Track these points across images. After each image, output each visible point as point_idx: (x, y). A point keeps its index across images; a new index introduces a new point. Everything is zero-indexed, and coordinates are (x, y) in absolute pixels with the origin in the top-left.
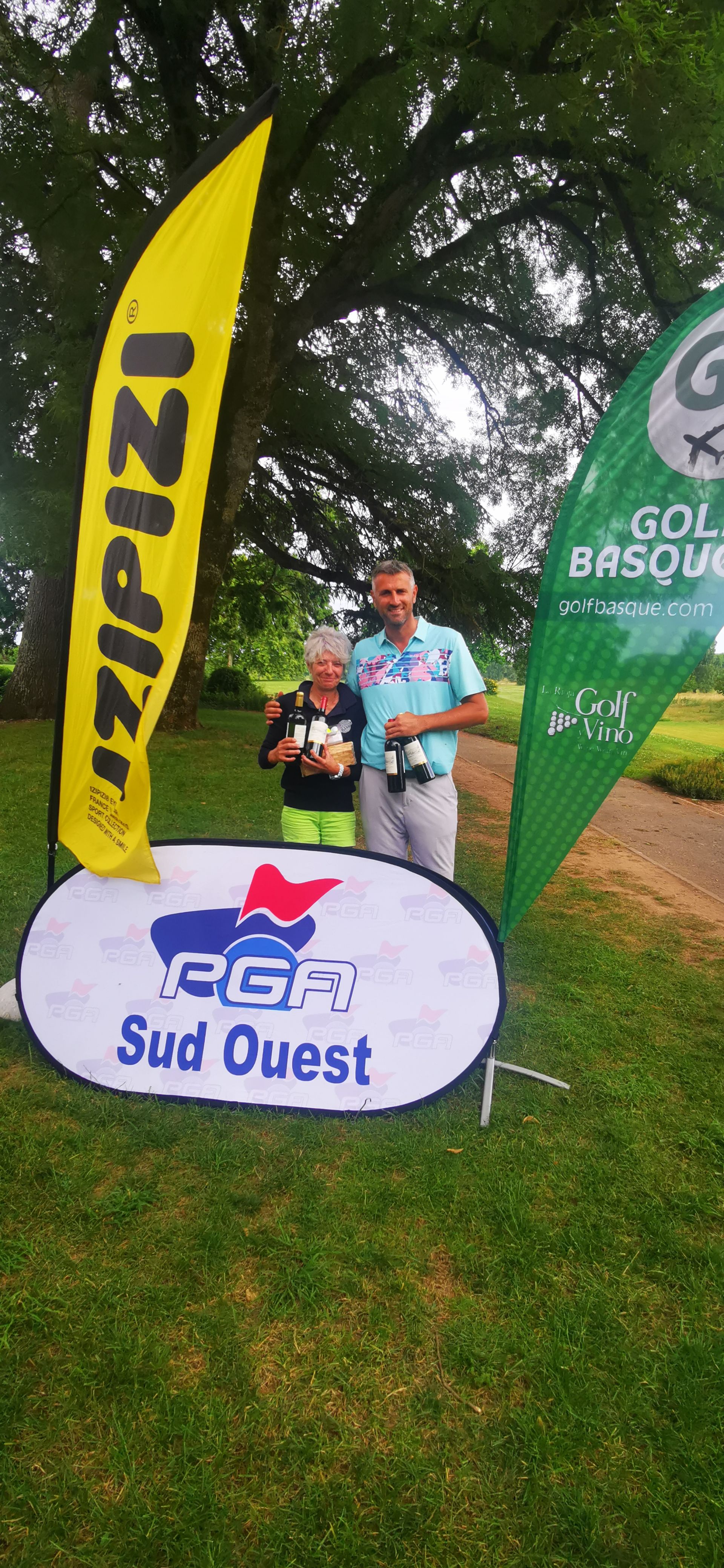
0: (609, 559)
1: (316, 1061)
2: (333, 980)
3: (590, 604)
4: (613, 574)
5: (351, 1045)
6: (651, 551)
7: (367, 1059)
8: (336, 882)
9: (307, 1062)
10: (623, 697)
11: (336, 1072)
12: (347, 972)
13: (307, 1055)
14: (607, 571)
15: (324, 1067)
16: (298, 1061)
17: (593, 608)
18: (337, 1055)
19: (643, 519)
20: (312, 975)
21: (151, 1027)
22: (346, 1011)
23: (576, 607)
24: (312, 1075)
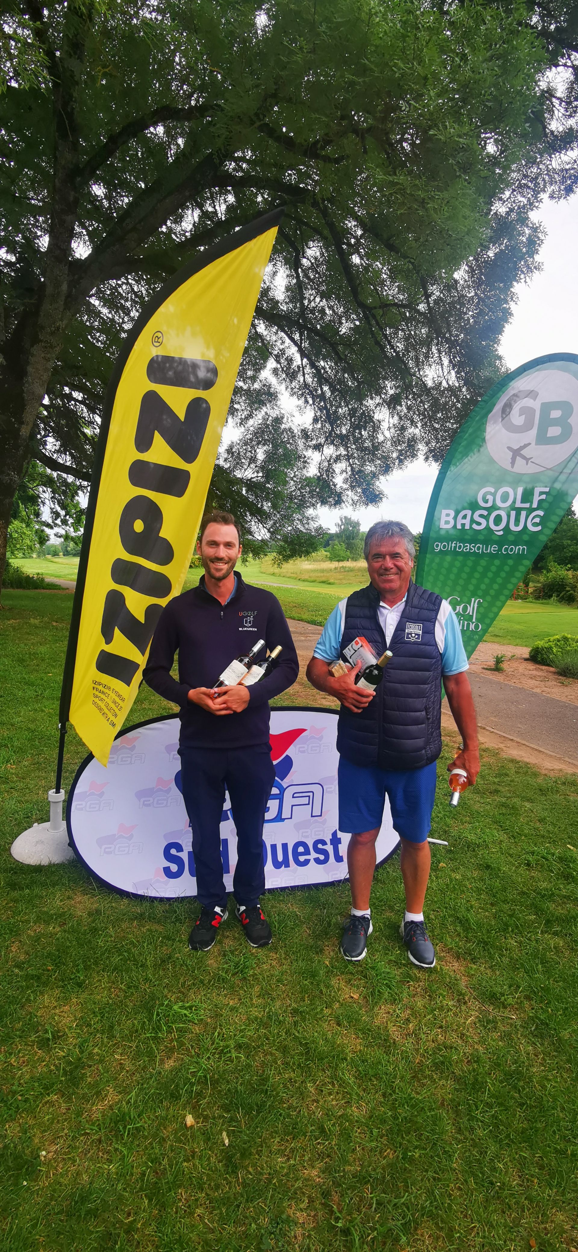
0: (465, 517)
1: (307, 852)
2: (309, 796)
3: (453, 545)
4: (467, 527)
5: (328, 838)
6: (489, 515)
7: (339, 845)
8: (304, 730)
9: (302, 854)
10: (475, 602)
11: (322, 857)
12: (317, 789)
13: (301, 849)
14: (463, 525)
15: (313, 855)
16: (296, 854)
17: (455, 547)
18: (320, 846)
19: (485, 495)
22: (321, 816)
23: (444, 546)
24: (307, 862)
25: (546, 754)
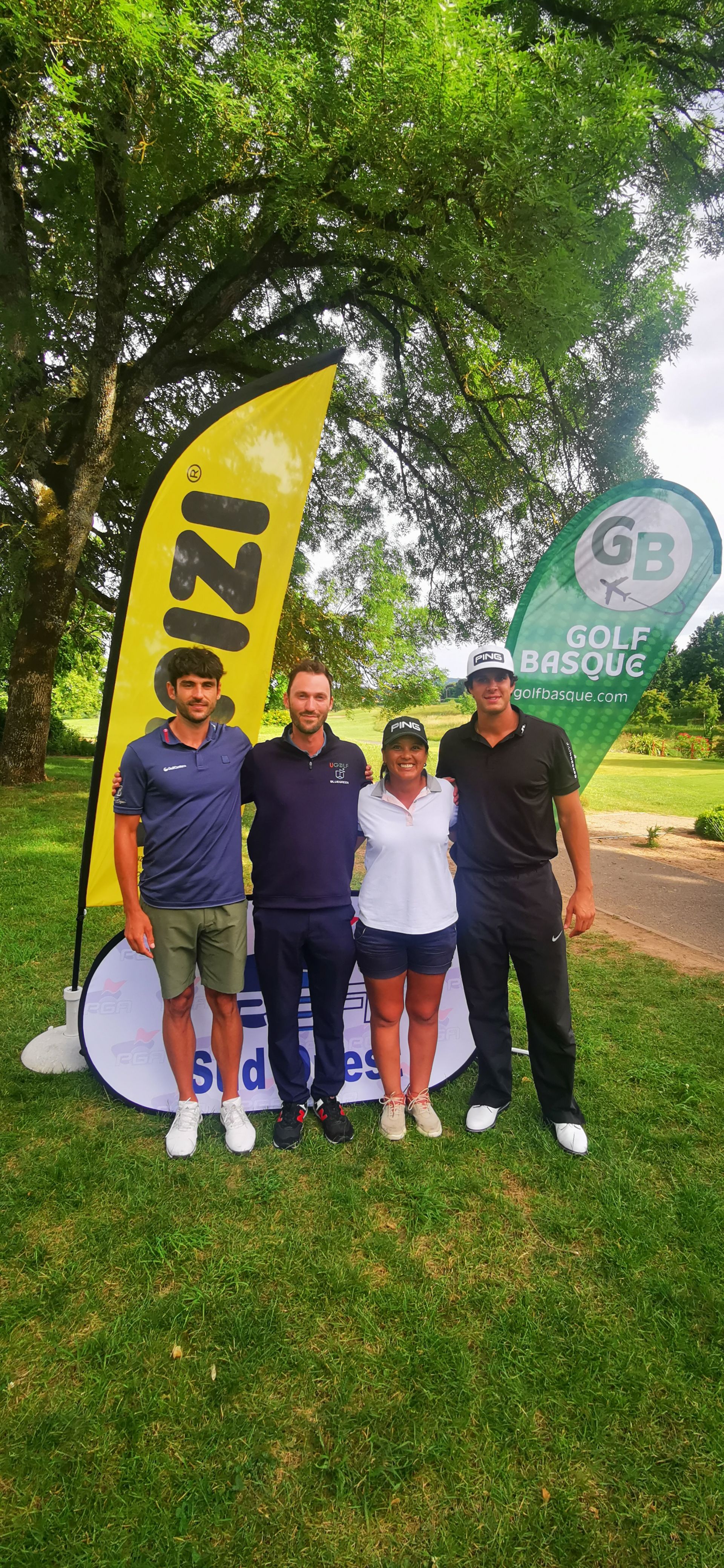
0: (551, 659)
3: (538, 692)
4: (554, 671)
6: (581, 656)
14: (549, 669)
17: (540, 695)
19: (575, 634)
23: (526, 693)
24: (357, 1076)
25: (691, 950)
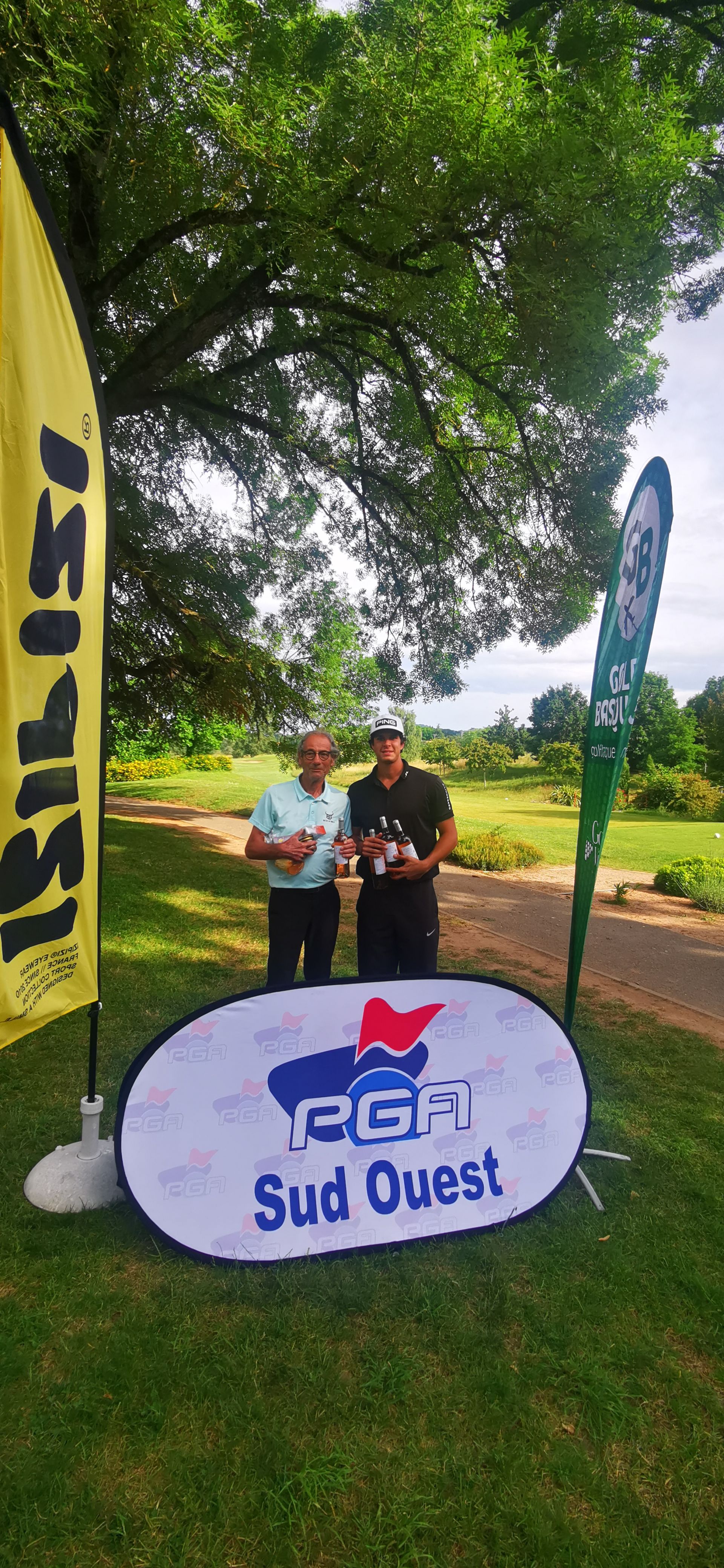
2: (452, 1100)
5: (480, 1160)
7: (496, 1170)
8: (439, 1007)
9: (447, 1185)
11: (474, 1189)
12: (462, 1089)
13: (445, 1178)
15: (462, 1186)
18: (470, 1172)
20: (434, 1099)
21: (287, 1184)
22: (469, 1127)
24: (454, 1197)
